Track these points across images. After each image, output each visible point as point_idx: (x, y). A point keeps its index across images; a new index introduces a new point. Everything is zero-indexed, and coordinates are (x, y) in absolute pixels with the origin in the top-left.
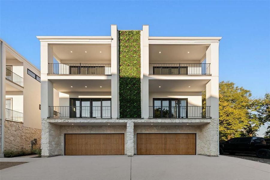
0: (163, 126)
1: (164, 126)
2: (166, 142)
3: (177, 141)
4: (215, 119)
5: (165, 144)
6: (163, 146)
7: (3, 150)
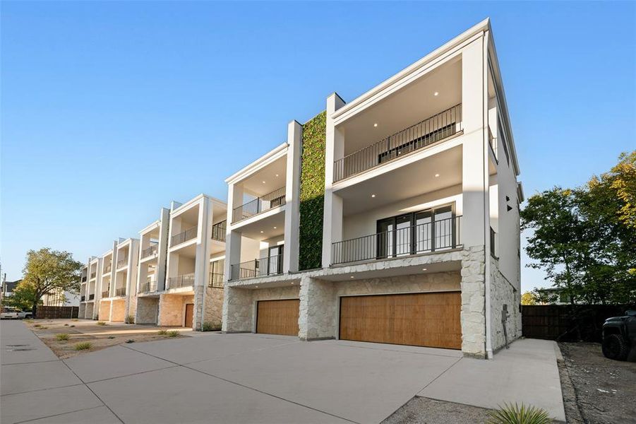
0: (383, 278)
1: (385, 278)
2: (394, 313)
3: (417, 312)
4: (473, 250)
5: (392, 319)
6: (388, 323)
7: (202, 323)
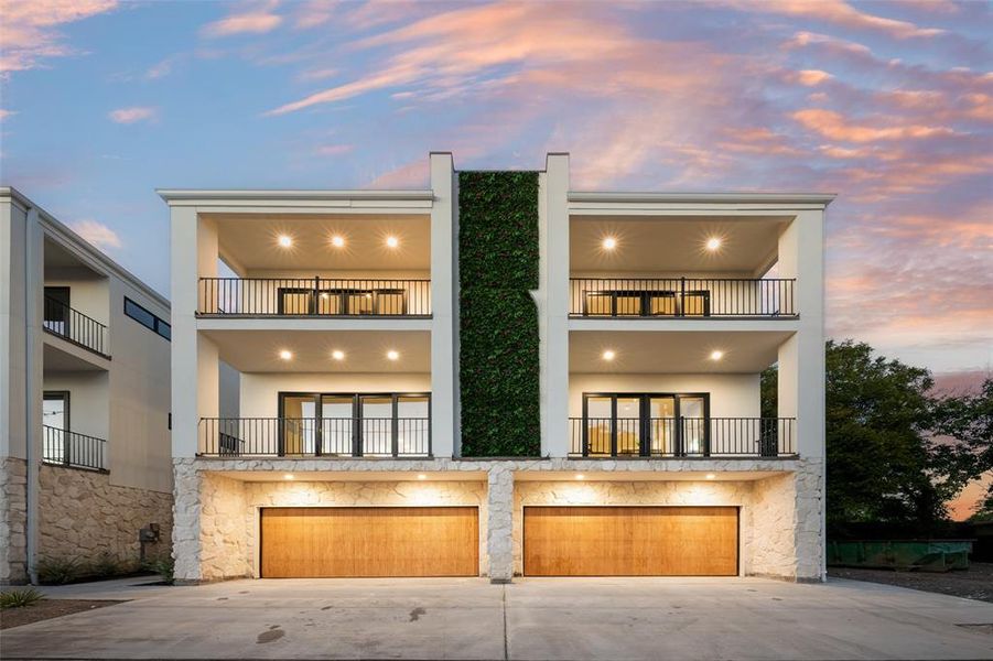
0: (620, 482)
1: (623, 483)
2: (631, 533)
4: (810, 461)
6: (621, 547)
7: (32, 562)
